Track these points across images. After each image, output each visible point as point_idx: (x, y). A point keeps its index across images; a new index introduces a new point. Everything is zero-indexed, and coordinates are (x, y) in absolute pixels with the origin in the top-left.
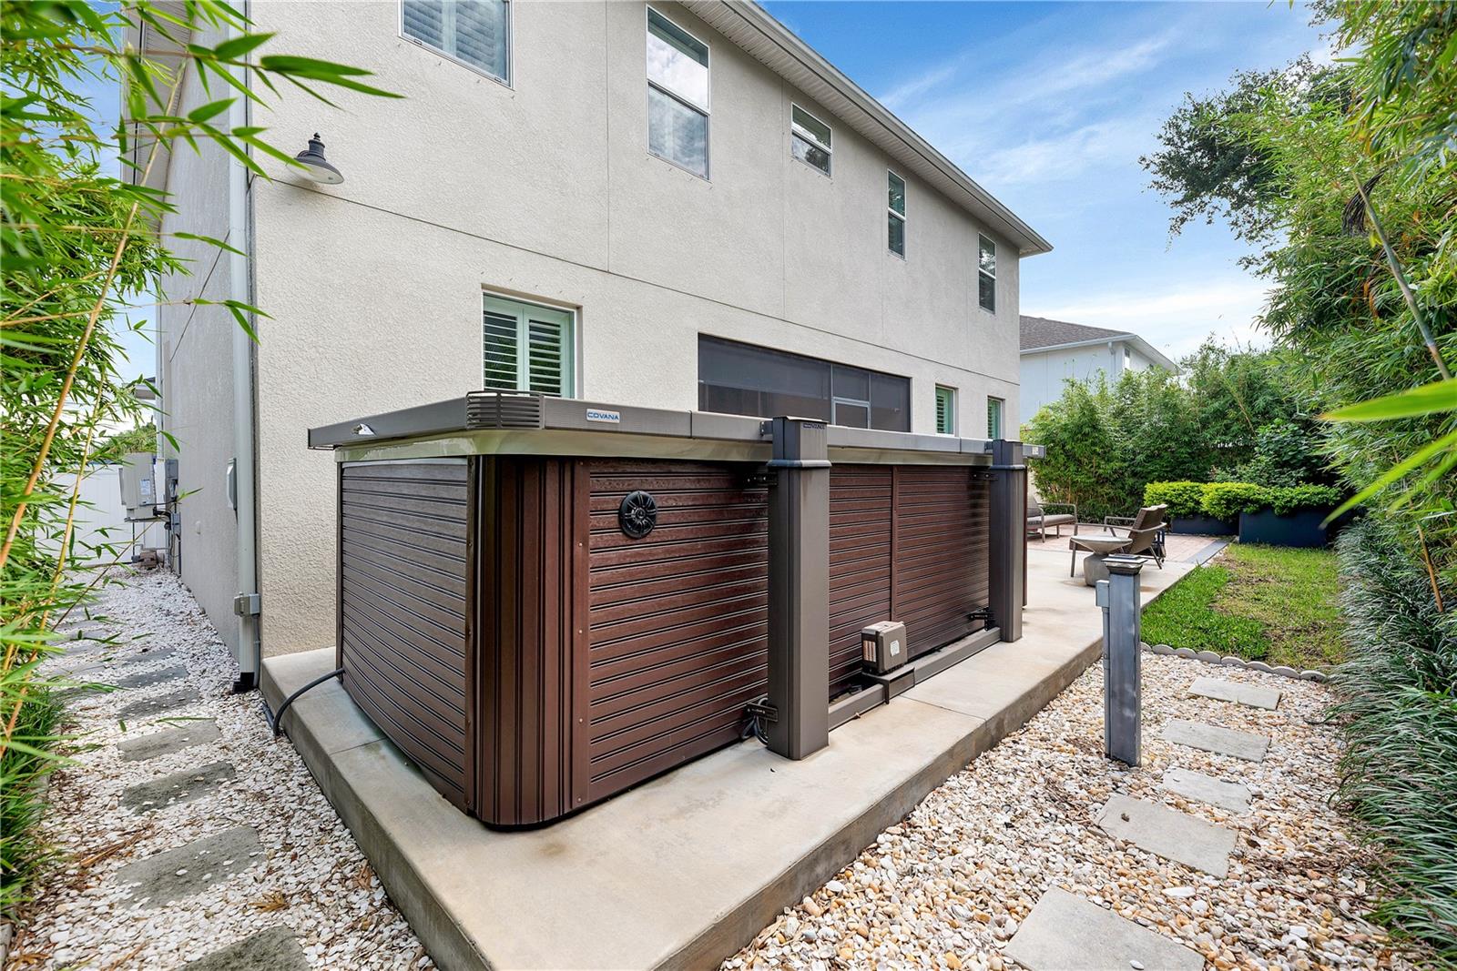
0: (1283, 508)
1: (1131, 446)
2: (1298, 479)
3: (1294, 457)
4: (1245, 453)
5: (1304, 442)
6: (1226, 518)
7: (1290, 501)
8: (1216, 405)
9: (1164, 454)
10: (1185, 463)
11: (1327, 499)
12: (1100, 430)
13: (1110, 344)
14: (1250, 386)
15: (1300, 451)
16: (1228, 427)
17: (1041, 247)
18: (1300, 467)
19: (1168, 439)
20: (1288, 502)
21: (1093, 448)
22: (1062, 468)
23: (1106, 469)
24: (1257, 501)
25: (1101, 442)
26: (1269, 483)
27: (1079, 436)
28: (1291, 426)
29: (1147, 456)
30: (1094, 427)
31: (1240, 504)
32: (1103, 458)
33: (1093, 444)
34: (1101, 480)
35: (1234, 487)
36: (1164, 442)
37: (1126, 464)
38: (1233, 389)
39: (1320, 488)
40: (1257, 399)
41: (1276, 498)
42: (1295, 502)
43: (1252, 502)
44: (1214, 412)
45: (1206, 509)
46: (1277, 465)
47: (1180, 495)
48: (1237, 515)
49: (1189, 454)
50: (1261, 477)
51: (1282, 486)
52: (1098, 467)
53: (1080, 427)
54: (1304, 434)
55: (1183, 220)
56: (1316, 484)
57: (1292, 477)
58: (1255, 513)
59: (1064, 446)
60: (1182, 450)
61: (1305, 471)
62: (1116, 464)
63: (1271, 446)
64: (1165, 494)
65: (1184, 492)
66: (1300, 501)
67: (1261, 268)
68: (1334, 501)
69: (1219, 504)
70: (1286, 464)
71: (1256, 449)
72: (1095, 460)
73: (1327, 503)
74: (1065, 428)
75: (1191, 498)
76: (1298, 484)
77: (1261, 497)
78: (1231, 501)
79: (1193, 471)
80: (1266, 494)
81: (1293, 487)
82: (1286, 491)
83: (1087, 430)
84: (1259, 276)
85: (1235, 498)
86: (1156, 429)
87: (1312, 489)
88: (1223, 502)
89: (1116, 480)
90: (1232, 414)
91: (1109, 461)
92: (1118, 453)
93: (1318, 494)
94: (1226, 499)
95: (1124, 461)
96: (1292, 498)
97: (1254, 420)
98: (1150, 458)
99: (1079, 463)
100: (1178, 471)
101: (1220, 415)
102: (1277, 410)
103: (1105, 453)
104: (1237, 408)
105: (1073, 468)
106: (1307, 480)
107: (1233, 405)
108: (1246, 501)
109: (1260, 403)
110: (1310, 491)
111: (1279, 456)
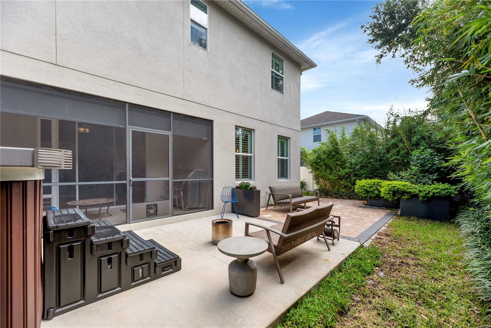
0: (424, 197)
1: (354, 161)
2: (433, 180)
3: (431, 167)
4: (406, 165)
5: (437, 159)
6: (394, 201)
7: (428, 193)
8: (393, 141)
9: (368, 165)
10: (379, 170)
11: (450, 193)
12: (340, 154)
13: (358, 120)
14: (410, 131)
15: (434, 164)
16: (399, 152)
17: (312, 65)
18: (435, 173)
19: (370, 158)
20: (427, 194)
21: (337, 162)
22: (324, 172)
23: (343, 172)
24: (410, 193)
25: (340, 159)
26: (417, 182)
27: (331, 156)
28: (429, 150)
29: (361, 166)
30: (337, 152)
31: (400, 193)
32: (342, 167)
33: (337, 160)
34: (341, 178)
35: (398, 184)
36: (368, 160)
37: (351, 170)
38: (401, 132)
39: (446, 186)
40: (413, 137)
41: (420, 191)
42: (431, 194)
43: (407, 193)
44: (392, 144)
45: (383, 195)
46: (421, 172)
47: (372, 187)
48: (399, 200)
49: (380, 165)
50: (413, 178)
51: (424, 184)
52: (339, 171)
53: (331, 152)
54: (437, 155)
55: (381, 56)
56: (443, 183)
57: (430, 179)
58: (408, 199)
59: (325, 161)
60: (377, 163)
61: (437, 175)
62: (347, 170)
63: (419, 161)
64: (364, 186)
65: (373, 185)
66: (434, 193)
67: (419, 84)
68: (454, 194)
69: (389, 193)
70: (427, 171)
71: (411, 163)
72: (338, 168)
73: (450, 195)
74: (324, 152)
75: (377, 189)
76: (433, 183)
77: (412, 190)
78: (395, 192)
79: (382, 174)
80: (415, 188)
81: (430, 185)
82: (426, 187)
83: (333, 153)
84: (418, 88)
85: (398, 191)
86: (365, 153)
87: (441, 186)
88: (391, 192)
89: (347, 177)
90: (401, 145)
91: (344, 168)
92: (348, 165)
93: (445, 189)
94: (393, 191)
95: (351, 168)
96: (430, 192)
97: (412, 148)
98: (362, 167)
99: (332, 169)
100: (375, 174)
101: (395, 145)
102: (423, 143)
103: (342, 164)
104: (404, 143)
105: (328, 172)
106: (438, 181)
107: (401, 141)
108: (404, 193)
109: (414, 139)
110: (440, 188)
111: (423, 166)
